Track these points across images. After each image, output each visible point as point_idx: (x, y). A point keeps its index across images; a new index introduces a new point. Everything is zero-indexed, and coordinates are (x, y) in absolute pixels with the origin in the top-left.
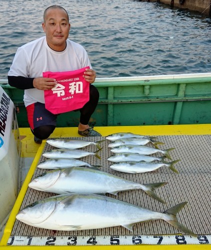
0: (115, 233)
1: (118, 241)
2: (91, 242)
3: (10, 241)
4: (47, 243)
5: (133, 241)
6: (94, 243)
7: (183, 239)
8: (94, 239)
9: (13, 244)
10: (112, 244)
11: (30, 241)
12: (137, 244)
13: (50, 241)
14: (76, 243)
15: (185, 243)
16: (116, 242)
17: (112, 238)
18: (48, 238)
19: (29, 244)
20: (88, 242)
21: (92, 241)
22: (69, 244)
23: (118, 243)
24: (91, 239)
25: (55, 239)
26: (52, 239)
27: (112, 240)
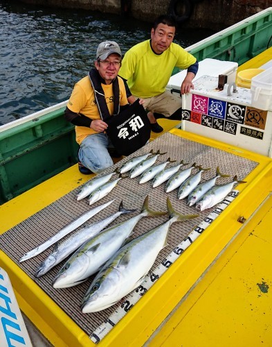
0: (162, 259)
1: (169, 262)
2: (155, 279)
3: (94, 339)
4: (126, 310)
5: (177, 254)
6: (157, 277)
7: (200, 229)
8: (154, 275)
9: (101, 339)
10: (167, 267)
11: (110, 322)
12: (181, 253)
13: (127, 306)
14: (145, 289)
15: (203, 230)
16: (168, 264)
17: (163, 264)
18: (122, 307)
19: (113, 325)
20: (153, 280)
21: (153, 277)
22: (142, 294)
23: (171, 263)
24: (151, 277)
25: (128, 302)
26: (126, 304)
27: (165, 265)
